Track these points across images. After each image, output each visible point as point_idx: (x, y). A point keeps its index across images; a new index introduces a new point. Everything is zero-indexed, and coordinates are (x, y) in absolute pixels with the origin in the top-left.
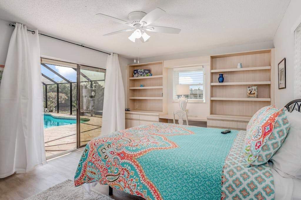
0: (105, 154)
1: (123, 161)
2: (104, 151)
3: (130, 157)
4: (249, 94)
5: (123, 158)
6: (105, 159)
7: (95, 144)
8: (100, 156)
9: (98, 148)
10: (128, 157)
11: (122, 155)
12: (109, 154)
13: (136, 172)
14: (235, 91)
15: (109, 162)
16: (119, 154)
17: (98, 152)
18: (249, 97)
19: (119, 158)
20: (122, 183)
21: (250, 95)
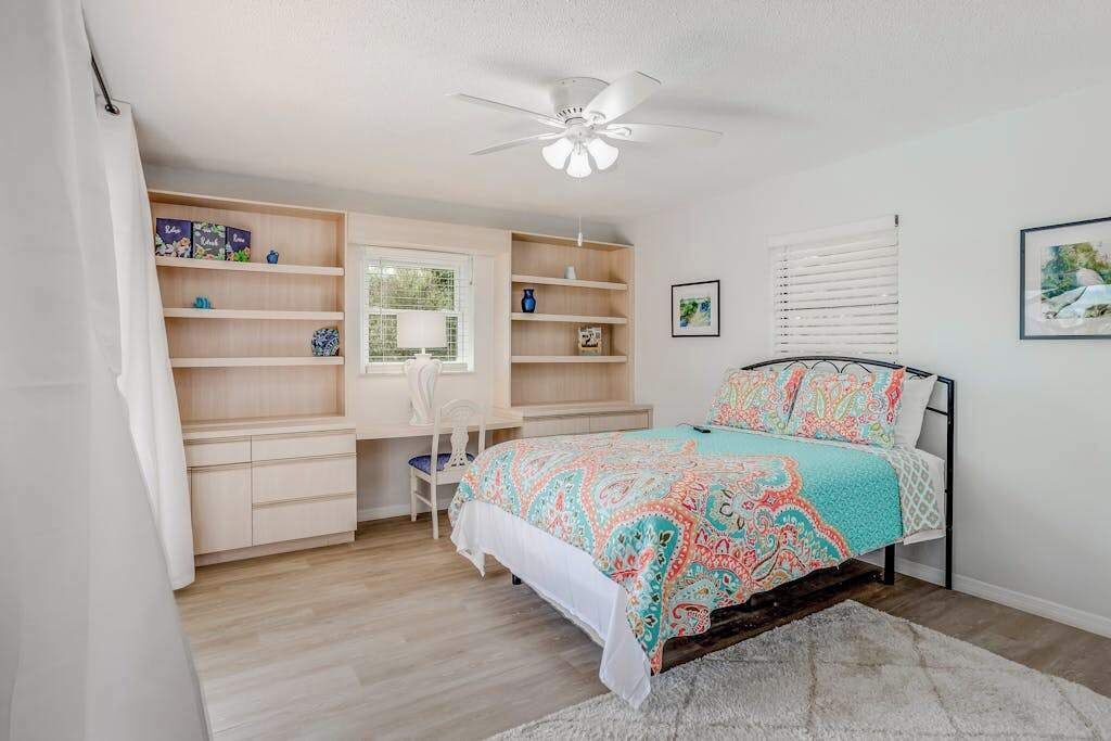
0: (735, 516)
1: (778, 511)
2: (727, 510)
3: (788, 496)
4: (583, 346)
5: (775, 507)
6: (740, 528)
7: (689, 507)
8: (724, 528)
9: (708, 511)
10: (783, 498)
11: (772, 500)
12: (743, 513)
13: (806, 522)
14: (548, 337)
15: (751, 530)
16: (764, 502)
17: (711, 520)
18: (576, 352)
19: (768, 509)
20: (786, 565)
21: (585, 349)
